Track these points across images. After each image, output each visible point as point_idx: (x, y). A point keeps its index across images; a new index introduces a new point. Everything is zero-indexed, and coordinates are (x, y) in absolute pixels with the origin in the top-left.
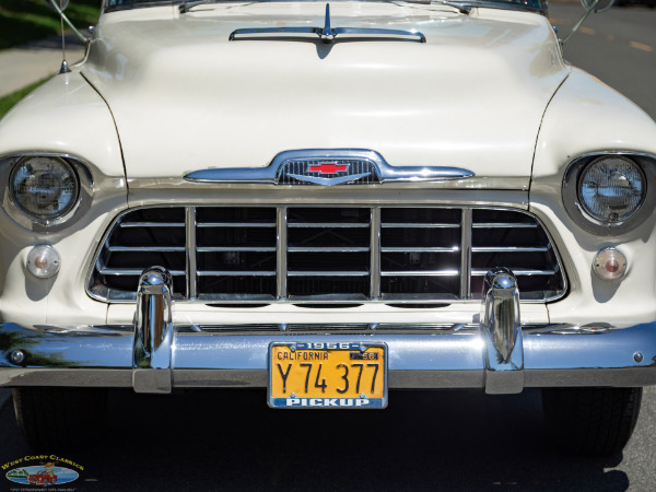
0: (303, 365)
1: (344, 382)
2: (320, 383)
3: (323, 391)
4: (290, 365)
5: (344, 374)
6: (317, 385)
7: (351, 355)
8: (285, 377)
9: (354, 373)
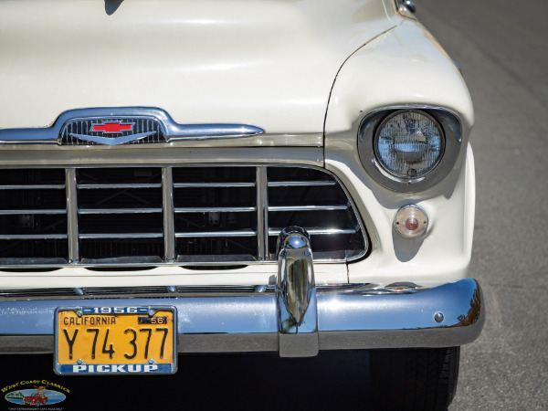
0: (90, 330)
1: (132, 347)
2: (107, 349)
3: (111, 357)
4: (77, 331)
5: (132, 339)
6: (104, 351)
7: (139, 319)
8: (71, 343)
9: (142, 338)
